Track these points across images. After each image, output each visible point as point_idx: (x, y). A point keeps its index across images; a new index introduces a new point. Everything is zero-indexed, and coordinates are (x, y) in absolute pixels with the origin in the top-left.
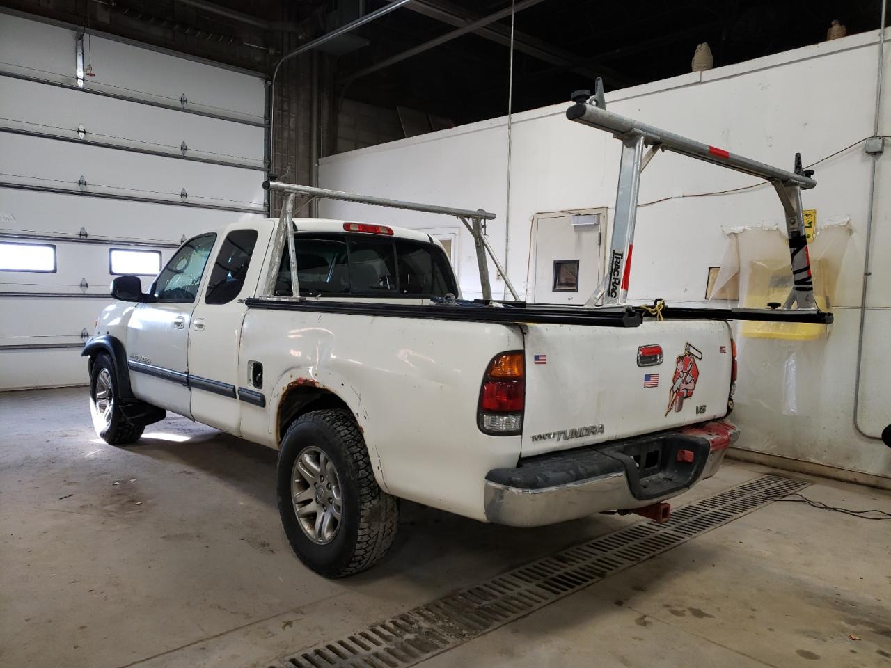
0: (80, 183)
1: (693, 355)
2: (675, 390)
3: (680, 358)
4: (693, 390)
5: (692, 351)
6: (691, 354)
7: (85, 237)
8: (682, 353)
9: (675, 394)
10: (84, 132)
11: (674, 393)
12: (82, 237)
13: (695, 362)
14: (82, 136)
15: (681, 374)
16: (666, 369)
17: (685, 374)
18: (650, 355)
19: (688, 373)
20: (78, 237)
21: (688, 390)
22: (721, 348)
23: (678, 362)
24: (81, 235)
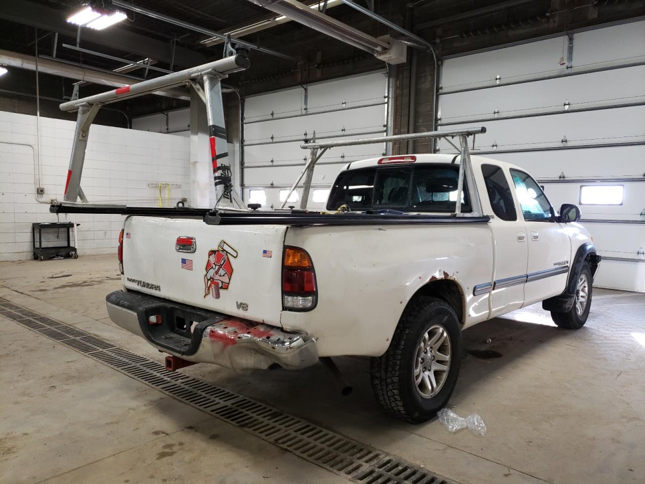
0: (562, 141)
1: (227, 252)
2: (209, 278)
3: (212, 252)
4: (229, 283)
5: (226, 248)
6: (224, 250)
7: (563, 179)
8: (215, 248)
9: (209, 282)
10: (569, 104)
11: (208, 280)
12: (561, 179)
13: (228, 258)
14: (567, 107)
15: (214, 266)
16: (200, 258)
17: (217, 267)
18: (186, 244)
19: (220, 266)
20: (558, 179)
21: (222, 282)
22: (265, 252)
23: (209, 255)
24: (560, 177)
